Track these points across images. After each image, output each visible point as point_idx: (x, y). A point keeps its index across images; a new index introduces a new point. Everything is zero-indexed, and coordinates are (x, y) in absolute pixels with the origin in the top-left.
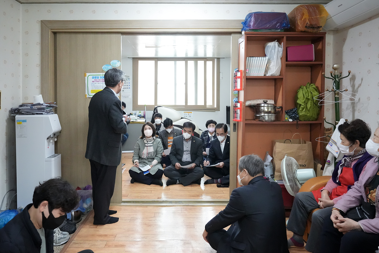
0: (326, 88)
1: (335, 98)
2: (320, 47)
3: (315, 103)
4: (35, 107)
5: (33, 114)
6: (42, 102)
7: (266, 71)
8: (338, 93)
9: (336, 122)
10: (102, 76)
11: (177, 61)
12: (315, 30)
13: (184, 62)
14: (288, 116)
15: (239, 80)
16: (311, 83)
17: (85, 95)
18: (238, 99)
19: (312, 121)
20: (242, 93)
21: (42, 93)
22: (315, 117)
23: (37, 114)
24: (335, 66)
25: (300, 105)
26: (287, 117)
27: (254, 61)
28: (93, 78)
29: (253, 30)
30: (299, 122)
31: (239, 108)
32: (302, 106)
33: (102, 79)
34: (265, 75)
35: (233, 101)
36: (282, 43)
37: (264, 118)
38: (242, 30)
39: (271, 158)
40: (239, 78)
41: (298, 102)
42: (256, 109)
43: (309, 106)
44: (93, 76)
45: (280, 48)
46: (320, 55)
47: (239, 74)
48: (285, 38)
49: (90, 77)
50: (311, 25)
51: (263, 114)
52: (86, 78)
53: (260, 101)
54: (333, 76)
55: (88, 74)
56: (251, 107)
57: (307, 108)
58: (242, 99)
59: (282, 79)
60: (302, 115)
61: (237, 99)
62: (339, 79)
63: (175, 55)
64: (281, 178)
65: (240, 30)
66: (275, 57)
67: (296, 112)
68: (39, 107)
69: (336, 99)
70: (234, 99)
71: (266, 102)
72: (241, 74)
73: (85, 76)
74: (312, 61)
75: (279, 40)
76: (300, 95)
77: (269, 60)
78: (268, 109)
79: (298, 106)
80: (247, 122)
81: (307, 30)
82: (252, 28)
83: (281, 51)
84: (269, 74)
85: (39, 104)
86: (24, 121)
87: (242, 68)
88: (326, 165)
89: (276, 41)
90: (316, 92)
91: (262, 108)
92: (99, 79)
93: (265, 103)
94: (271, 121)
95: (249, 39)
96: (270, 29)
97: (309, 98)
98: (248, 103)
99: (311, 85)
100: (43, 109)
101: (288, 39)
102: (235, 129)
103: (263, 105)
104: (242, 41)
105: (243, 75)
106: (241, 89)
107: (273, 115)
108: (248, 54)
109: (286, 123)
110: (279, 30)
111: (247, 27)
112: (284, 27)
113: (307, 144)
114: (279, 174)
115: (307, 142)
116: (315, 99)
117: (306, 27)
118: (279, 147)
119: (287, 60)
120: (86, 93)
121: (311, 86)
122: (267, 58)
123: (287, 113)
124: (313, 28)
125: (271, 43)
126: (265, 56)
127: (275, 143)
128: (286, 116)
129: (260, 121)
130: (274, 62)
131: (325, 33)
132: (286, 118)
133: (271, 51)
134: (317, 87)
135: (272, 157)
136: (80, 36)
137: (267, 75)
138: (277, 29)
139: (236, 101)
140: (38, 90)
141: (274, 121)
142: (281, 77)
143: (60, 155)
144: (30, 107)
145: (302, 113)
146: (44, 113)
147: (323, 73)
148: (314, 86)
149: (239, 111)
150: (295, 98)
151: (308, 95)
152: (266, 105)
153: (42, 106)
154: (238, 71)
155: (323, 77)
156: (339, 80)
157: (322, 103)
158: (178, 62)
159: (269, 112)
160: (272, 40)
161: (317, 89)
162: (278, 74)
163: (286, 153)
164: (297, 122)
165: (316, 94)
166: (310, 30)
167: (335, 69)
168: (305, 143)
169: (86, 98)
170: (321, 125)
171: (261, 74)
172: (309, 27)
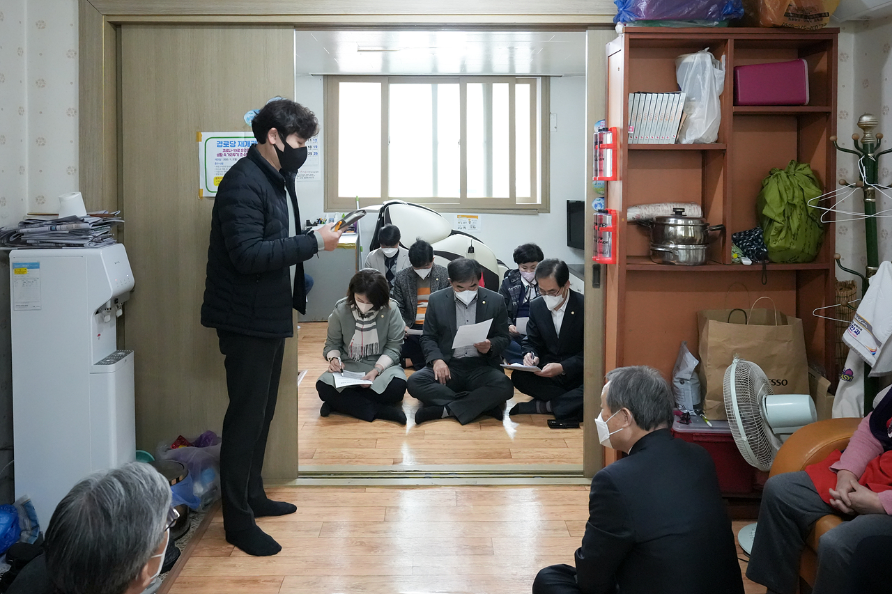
0: (838, 178)
1: (867, 204)
2: (822, 65)
3: (812, 217)
4: (64, 226)
5: (58, 246)
6: (81, 212)
7: (681, 131)
8: (873, 191)
9: (867, 270)
10: (243, 140)
11: (439, 85)
12: (811, 24)
13: (457, 86)
14: (739, 251)
15: (608, 154)
16: (799, 161)
17: (199, 191)
18: (607, 203)
19: (804, 262)
20: (617, 188)
21: (84, 188)
22: (810, 251)
23: (69, 245)
24: (865, 119)
25: (771, 221)
26: (735, 253)
27: (647, 104)
28: (220, 144)
29: (646, 21)
30: (770, 267)
31: (608, 230)
32: (776, 225)
33: (243, 148)
34: (677, 142)
35: (593, 205)
36: (723, 57)
37: (676, 257)
38: (617, 19)
39: (696, 362)
40: (608, 147)
41: (766, 211)
42: (654, 230)
43: (795, 223)
44: (220, 140)
45: (717, 71)
46: (825, 87)
47: (608, 139)
48: (730, 44)
49: (212, 144)
50: (800, 9)
51: (672, 246)
52: (201, 145)
53: (664, 210)
54: (860, 145)
55: (205, 135)
56: (640, 224)
57: (789, 228)
58: (616, 203)
59: (723, 152)
60: (777, 247)
61: (602, 201)
62: (876, 153)
63: (435, 69)
64: (723, 415)
65: (610, 20)
66: (705, 93)
67: (761, 241)
68: (74, 226)
69: (870, 208)
70: (596, 202)
71: (681, 212)
72: (615, 138)
73: (198, 139)
74: (802, 104)
75: (715, 48)
76: (772, 193)
77: (688, 100)
78: (686, 231)
79: (766, 223)
80: (631, 267)
81: (789, 23)
82: (643, 16)
83: (721, 78)
84: (688, 140)
85: (74, 219)
86: (35, 266)
87: (617, 121)
88: (842, 382)
89: (707, 49)
90: (814, 187)
91: (671, 229)
92: (235, 148)
93: (678, 214)
94: (695, 264)
95: (635, 46)
96: (690, 19)
97: (796, 201)
98: (633, 213)
99: (799, 168)
100: (86, 231)
101: (740, 45)
102: (599, 282)
103: (672, 221)
104: (617, 49)
105: (620, 139)
106: (614, 178)
107: (701, 247)
108: (634, 86)
109: (733, 268)
110: (716, 23)
111: (629, 13)
112: (728, 14)
113: (789, 327)
114: (717, 403)
115: (789, 319)
116: (811, 204)
117: (787, 15)
118: (716, 332)
119: (736, 103)
120: (202, 186)
121: (801, 169)
122: (683, 95)
123: (735, 241)
124: (806, 17)
125: (693, 55)
126: (677, 89)
127: (705, 320)
128: (734, 248)
129: (664, 263)
130: (702, 106)
131: (837, 31)
132: (735, 256)
133: (694, 77)
134: (815, 172)
135: (698, 357)
136: (185, 34)
137: (684, 142)
138: (710, 19)
139: (599, 208)
140: (73, 180)
141: (703, 264)
142: (720, 146)
143: (132, 354)
144: (47, 228)
145: (776, 242)
146: (86, 242)
147: (832, 138)
148: (808, 171)
149: (608, 238)
150: (759, 202)
151: (792, 193)
152: (680, 222)
153: (83, 226)
154: (606, 130)
155: (832, 148)
156: (877, 157)
157: (831, 216)
158: (442, 87)
159: (687, 241)
160: (694, 47)
161: (815, 179)
162: (712, 138)
163: (736, 350)
164: (764, 265)
165: (814, 193)
166: (799, 24)
167: (866, 128)
168: (785, 322)
169: (201, 198)
170: (828, 273)
171: (669, 139)
172: (795, 15)
